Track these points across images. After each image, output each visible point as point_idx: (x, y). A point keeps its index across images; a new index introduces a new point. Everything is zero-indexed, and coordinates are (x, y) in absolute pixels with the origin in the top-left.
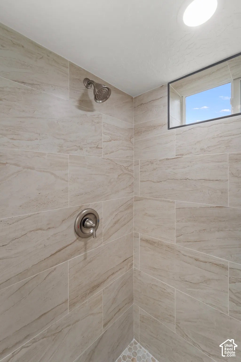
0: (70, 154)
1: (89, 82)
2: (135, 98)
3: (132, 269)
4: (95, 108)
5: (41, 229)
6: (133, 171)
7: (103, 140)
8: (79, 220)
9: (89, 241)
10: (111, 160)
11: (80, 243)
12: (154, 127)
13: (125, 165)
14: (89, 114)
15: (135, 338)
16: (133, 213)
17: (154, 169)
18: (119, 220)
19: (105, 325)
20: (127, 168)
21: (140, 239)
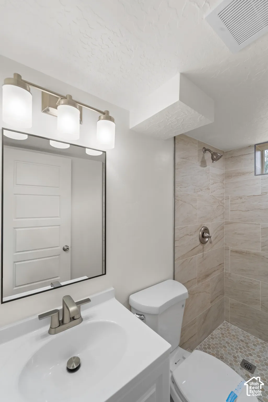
0: (198, 194)
1: (205, 150)
2: (226, 152)
3: (224, 272)
4: (207, 164)
5: (188, 235)
6: (224, 203)
7: (210, 184)
8: (201, 234)
9: (205, 246)
10: (214, 197)
11: (201, 247)
12: (244, 174)
13: (220, 199)
14: (205, 168)
15: (226, 320)
16: (224, 233)
17: (243, 203)
18: (217, 236)
19: (211, 302)
20: (221, 201)
21: (231, 251)
